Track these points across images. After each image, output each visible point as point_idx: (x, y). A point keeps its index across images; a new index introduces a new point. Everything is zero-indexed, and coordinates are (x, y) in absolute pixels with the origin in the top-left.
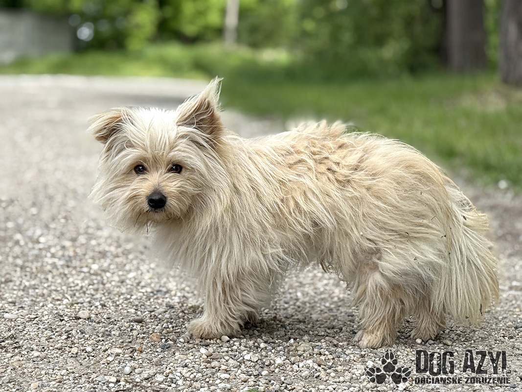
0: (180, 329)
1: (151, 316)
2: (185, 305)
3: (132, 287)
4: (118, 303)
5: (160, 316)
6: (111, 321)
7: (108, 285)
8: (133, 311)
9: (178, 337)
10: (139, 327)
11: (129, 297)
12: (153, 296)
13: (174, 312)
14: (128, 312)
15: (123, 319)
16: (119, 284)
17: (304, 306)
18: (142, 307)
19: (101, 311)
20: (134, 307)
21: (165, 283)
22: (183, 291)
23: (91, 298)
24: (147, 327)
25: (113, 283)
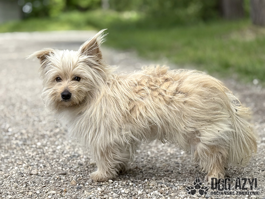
0: (86, 177)
1: (70, 171)
2: (88, 163)
3: (60, 154)
4: (52, 164)
5: (75, 171)
6: (49, 175)
7: (47, 154)
8: (60, 168)
9: (86, 182)
10: (64, 177)
11: (58, 160)
12: (71, 159)
13: (82, 167)
14: (58, 169)
15: (55, 173)
16: (52, 153)
17: (152, 159)
18: (66, 166)
19: (43, 170)
20: (61, 166)
21: (77, 151)
22: (87, 155)
23: (38, 162)
24: (69, 177)
25: (49, 153)
